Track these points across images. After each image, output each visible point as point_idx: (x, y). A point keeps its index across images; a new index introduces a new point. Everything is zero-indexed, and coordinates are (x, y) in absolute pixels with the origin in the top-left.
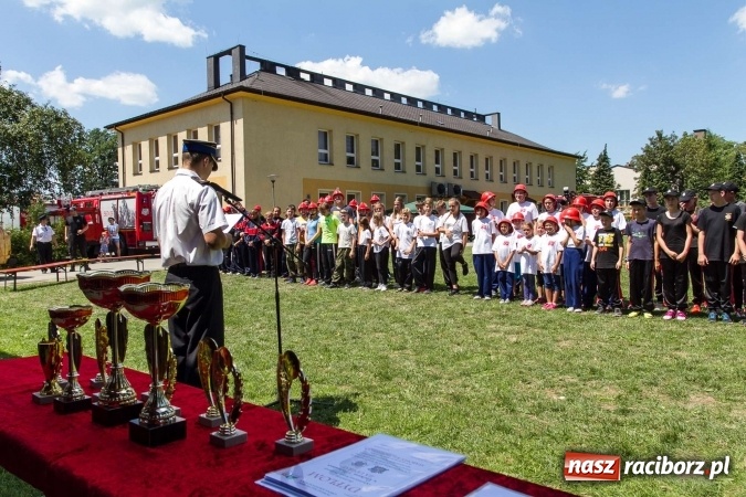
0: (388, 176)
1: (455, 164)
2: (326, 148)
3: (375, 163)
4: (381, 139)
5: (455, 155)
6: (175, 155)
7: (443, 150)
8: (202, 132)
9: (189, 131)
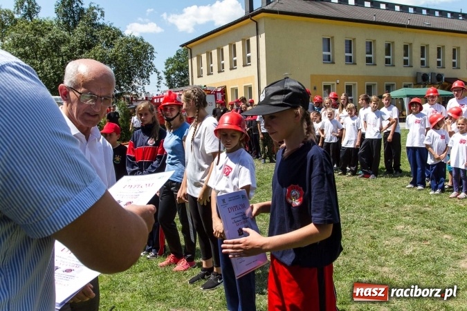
0: (380, 70)
1: (439, 57)
2: (329, 51)
3: (369, 60)
4: (374, 41)
5: (439, 49)
6: (222, 62)
7: (428, 46)
8: (239, 45)
9: (230, 45)
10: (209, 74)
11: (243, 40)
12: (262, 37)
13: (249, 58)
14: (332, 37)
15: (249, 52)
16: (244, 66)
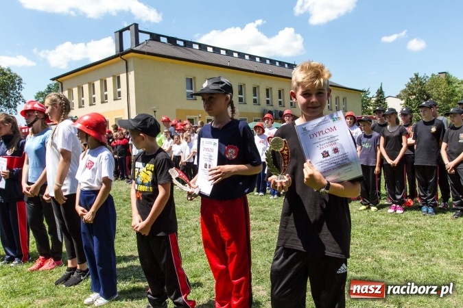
1: (280, 98)
2: (192, 89)
5: (280, 92)
6: (93, 96)
7: (271, 88)
8: (110, 81)
9: (101, 80)
10: (80, 107)
11: (114, 76)
12: (132, 75)
13: (119, 93)
14: (194, 78)
15: (119, 87)
16: (115, 100)
